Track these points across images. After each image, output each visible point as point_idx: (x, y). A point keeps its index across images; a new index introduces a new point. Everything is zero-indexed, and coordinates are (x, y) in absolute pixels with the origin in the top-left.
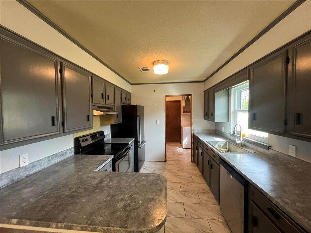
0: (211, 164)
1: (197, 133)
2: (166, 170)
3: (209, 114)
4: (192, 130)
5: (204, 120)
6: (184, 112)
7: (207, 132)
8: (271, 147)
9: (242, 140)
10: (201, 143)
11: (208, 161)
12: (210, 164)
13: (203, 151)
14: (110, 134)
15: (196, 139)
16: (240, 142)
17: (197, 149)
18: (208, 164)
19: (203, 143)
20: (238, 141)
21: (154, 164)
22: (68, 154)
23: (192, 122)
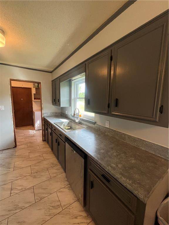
0: (59, 142)
1: (47, 117)
2: (15, 156)
3: (56, 100)
4: (43, 114)
5: (52, 105)
6: (35, 99)
7: (55, 115)
8: (96, 123)
9: (79, 119)
10: (50, 125)
11: (56, 139)
12: (57, 142)
13: (52, 132)
15: (46, 122)
16: (78, 121)
17: (47, 130)
18: (56, 142)
19: (52, 125)
20: (77, 120)
23: (42, 107)
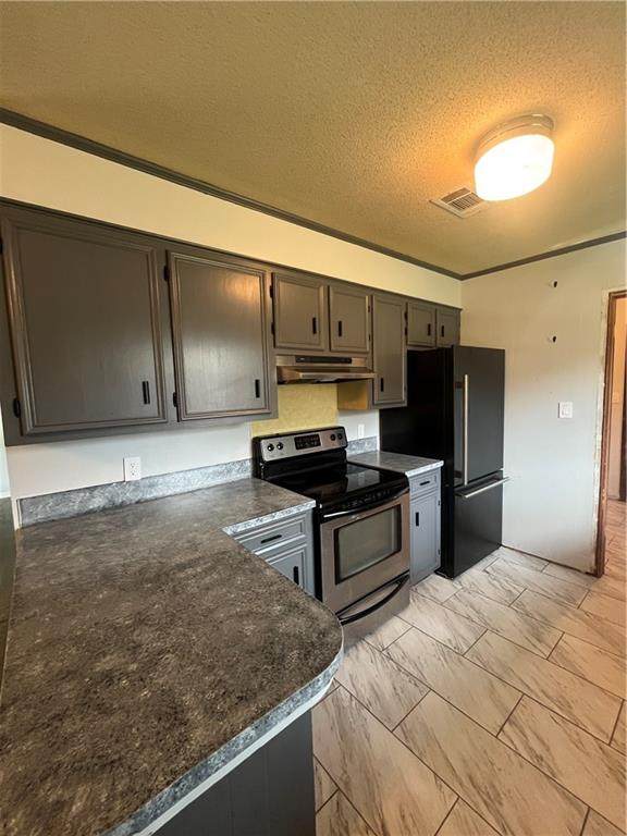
2: (578, 612)
14: (378, 438)
21: (537, 570)
22: (234, 472)
